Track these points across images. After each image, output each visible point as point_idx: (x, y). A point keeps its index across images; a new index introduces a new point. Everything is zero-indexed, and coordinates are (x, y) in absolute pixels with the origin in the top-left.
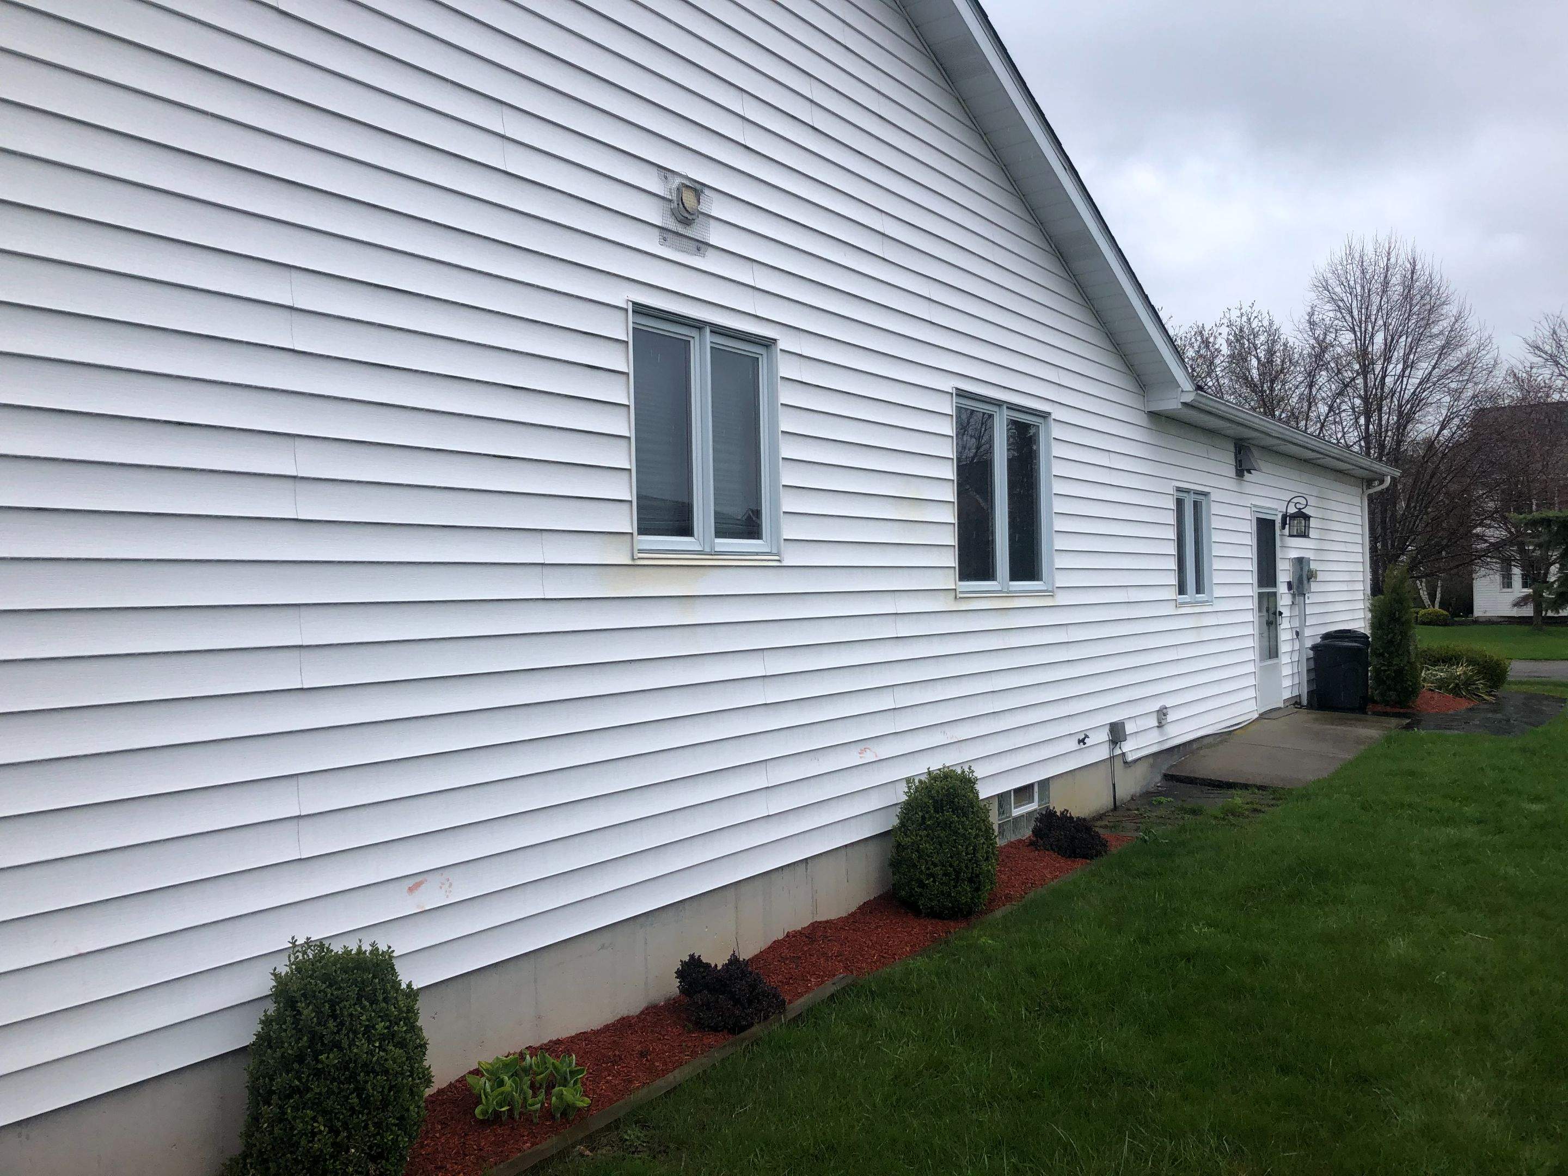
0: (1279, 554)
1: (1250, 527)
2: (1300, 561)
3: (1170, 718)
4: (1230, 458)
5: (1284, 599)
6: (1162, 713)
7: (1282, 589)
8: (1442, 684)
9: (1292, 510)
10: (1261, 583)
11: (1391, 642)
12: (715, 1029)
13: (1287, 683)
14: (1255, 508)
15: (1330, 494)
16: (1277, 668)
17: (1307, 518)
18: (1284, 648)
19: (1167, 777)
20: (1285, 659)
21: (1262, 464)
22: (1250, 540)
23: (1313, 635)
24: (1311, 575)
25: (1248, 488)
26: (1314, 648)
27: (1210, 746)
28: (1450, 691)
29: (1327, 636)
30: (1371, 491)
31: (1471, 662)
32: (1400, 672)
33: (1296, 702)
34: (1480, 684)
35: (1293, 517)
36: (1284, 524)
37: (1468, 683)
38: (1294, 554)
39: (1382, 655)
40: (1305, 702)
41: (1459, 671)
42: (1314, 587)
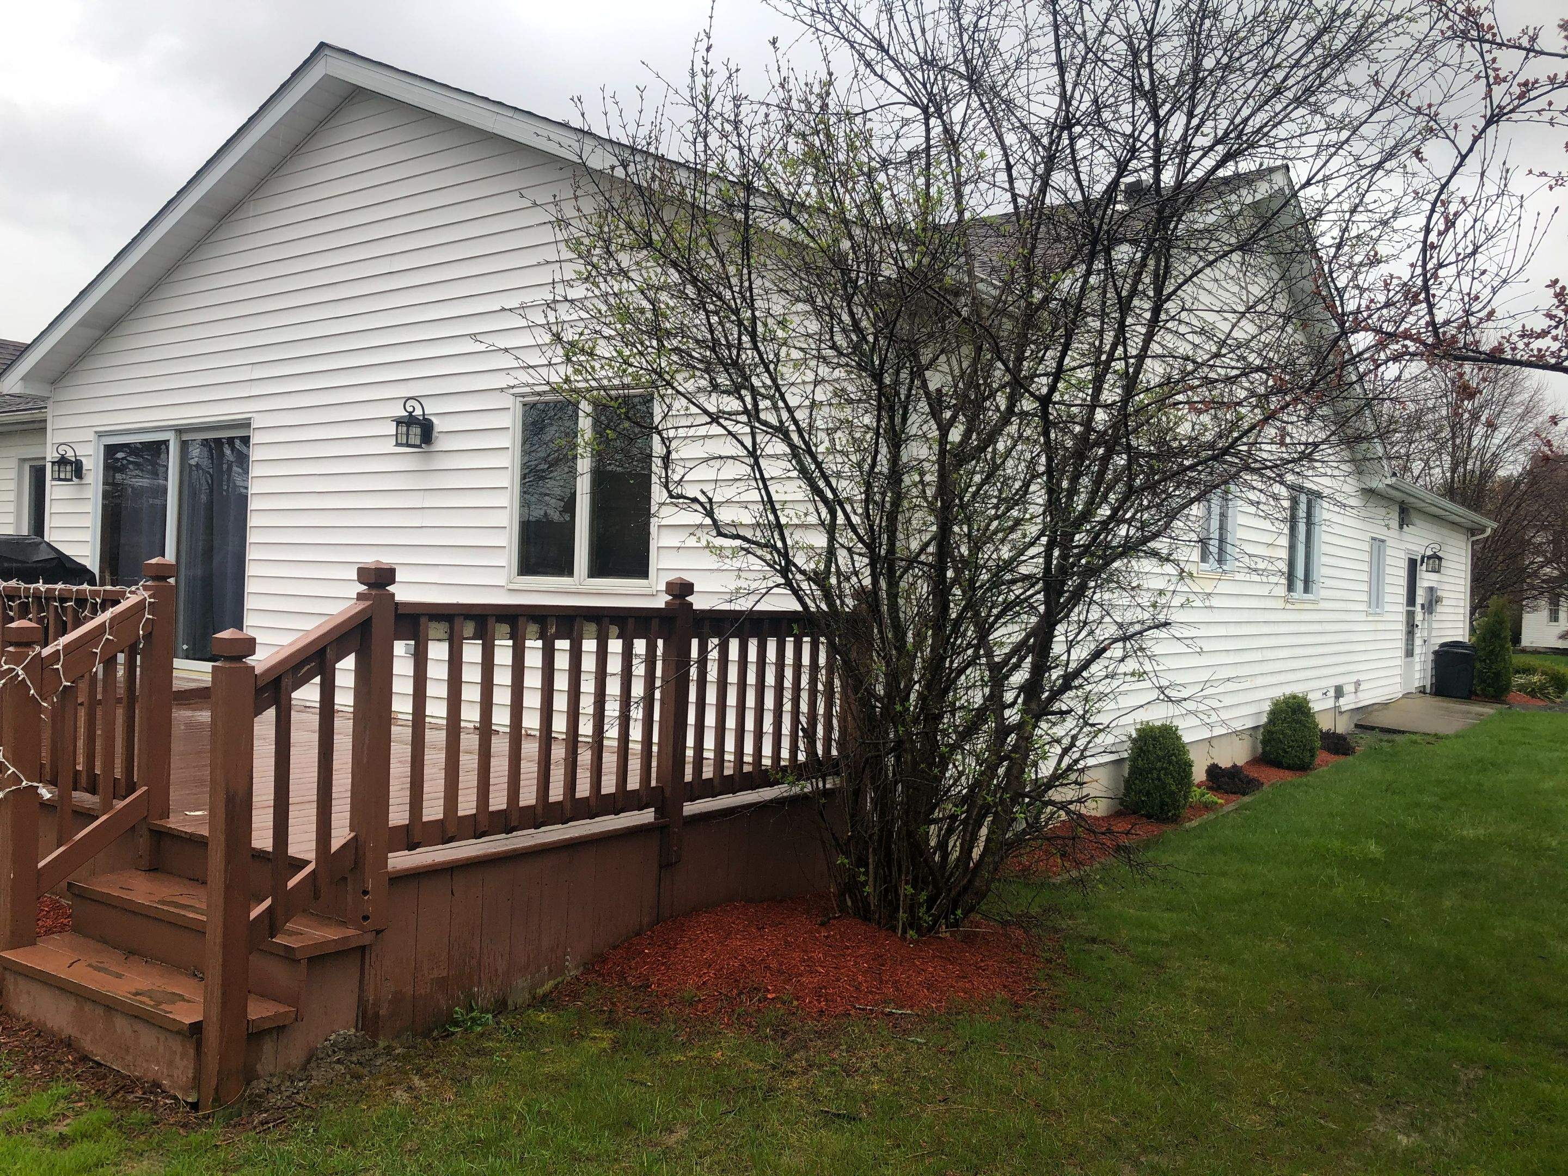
0: (1418, 584)
1: (1404, 564)
2: (1431, 589)
3: (1361, 688)
4: (1395, 515)
5: (1419, 617)
6: (1358, 684)
7: (1418, 608)
8: (1522, 688)
9: (1429, 553)
10: (1408, 605)
11: (1492, 651)
12: (1234, 793)
13: (1417, 676)
14: (1408, 551)
15: (1450, 541)
16: (1412, 662)
17: (1440, 559)
18: (1417, 650)
19: (1357, 726)
20: (1417, 658)
21: (1417, 521)
22: (1404, 573)
23: (1436, 642)
24: (1438, 600)
25: (1406, 537)
26: (1435, 653)
27: (1377, 710)
28: (1528, 694)
29: (1443, 645)
30: (1475, 538)
31: (1544, 673)
32: (1497, 675)
33: (1422, 690)
34: (1551, 690)
35: (1429, 558)
36: (1422, 562)
37: (1542, 688)
38: (1426, 584)
39: (1484, 661)
40: (1428, 690)
41: (1535, 678)
42: (1439, 608)
